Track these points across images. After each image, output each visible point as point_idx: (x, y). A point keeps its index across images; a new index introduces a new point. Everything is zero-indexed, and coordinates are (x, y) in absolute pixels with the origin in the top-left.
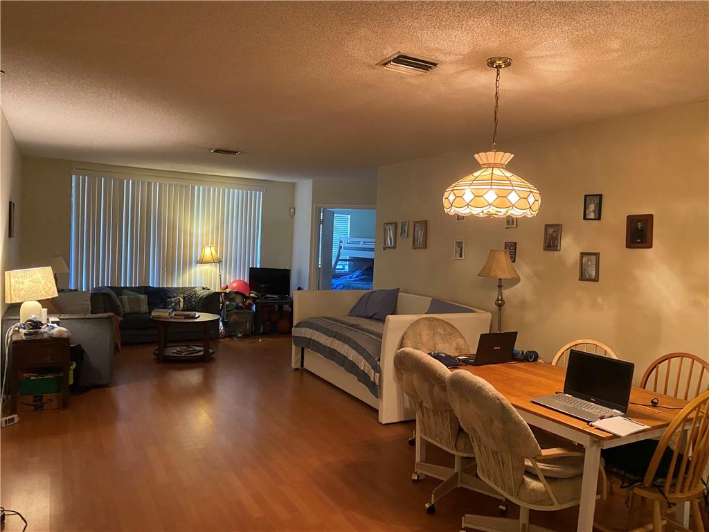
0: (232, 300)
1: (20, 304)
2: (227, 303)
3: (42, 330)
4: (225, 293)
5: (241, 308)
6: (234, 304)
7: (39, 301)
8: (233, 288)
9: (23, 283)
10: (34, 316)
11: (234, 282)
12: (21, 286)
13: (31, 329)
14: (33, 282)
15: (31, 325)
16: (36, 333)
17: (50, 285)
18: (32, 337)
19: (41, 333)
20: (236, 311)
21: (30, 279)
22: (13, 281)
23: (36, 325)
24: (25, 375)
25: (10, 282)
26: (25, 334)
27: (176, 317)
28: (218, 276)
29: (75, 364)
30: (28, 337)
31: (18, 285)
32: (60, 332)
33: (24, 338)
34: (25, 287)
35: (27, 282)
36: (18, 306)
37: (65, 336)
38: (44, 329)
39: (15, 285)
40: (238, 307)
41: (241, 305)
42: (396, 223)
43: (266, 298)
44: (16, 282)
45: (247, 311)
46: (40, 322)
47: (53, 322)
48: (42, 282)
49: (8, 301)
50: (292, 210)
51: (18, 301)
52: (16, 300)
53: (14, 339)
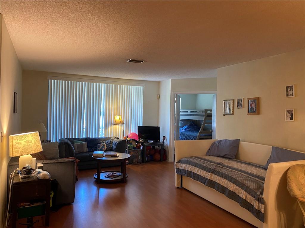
0: (131, 144)
1: (19, 157)
2: (129, 145)
3: (33, 175)
4: (128, 140)
5: (136, 148)
6: (132, 146)
7: (31, 155)
8: (130, 137)
9: (20, 143)
10: (27, 165)
11: (130, 134)
12: (20, 145)
13: (25, 174)
14: (27, 142)
15: (25, 171)
16: (29, 177)
17: (37, 144)
18: (26, 180)
19: (32, 177)
20: (133, 149)
21: (26, 140)
22: (14, 142)
23: (29, 171)
24: (22, 204)
25: (12, 143)
26: (22, 178)
27: (107, 156)
28: (122, 131)
29: (53, 193)
30: (24, 180)
31: (17, 145)
32: (44, 175)
33: (21, 180)
34: (22, 146)
35: (23, 142)
36: (18, 158)
37: (48, 178)
38: (34, 174)
39: (15, 145)
40: (134, 148)
41: (135, 146)
42: (233, 100)
43: (148, 142)
44: (16, 143)
45: (139, 149)
46: (32, 169)
47: (40, 168)
48: (33, 142)
49: (11, 156)
50: (158, 96)
51: (18, 155)
52: (16, 155)
53: (14, 182)
